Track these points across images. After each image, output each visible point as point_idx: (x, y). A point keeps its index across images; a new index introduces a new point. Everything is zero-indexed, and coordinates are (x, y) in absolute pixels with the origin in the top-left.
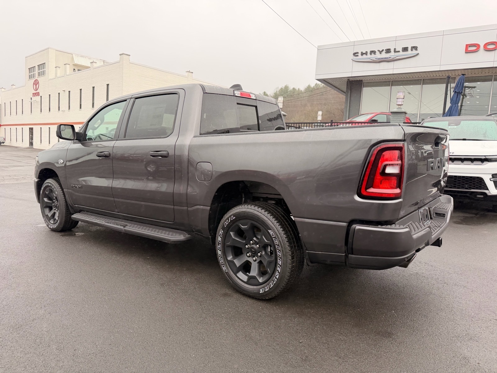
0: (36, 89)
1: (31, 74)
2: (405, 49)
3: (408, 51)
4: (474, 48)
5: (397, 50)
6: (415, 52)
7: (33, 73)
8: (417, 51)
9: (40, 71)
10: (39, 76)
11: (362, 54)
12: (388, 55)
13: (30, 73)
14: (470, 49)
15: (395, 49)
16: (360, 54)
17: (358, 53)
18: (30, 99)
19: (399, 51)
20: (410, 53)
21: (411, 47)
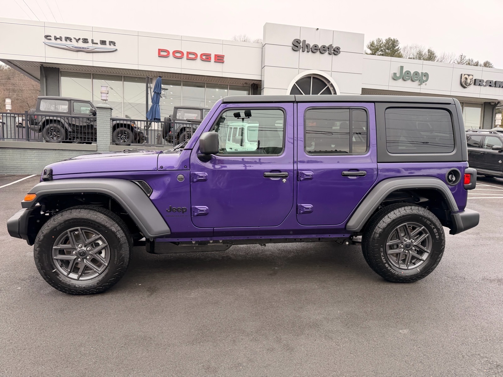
2: (103, 42)
3: (106, 45)
4: (165, 54)
5: (95, 42)
6: (112, 47)
8: (114, 46)
11: (56, 39)
12: (85, 45)
14: (162, 53)
15: (92, 40)
16: (53, 38)
17: (50, 36)
19: (97, 44)
20: (108, 47)
21: (109, 41)
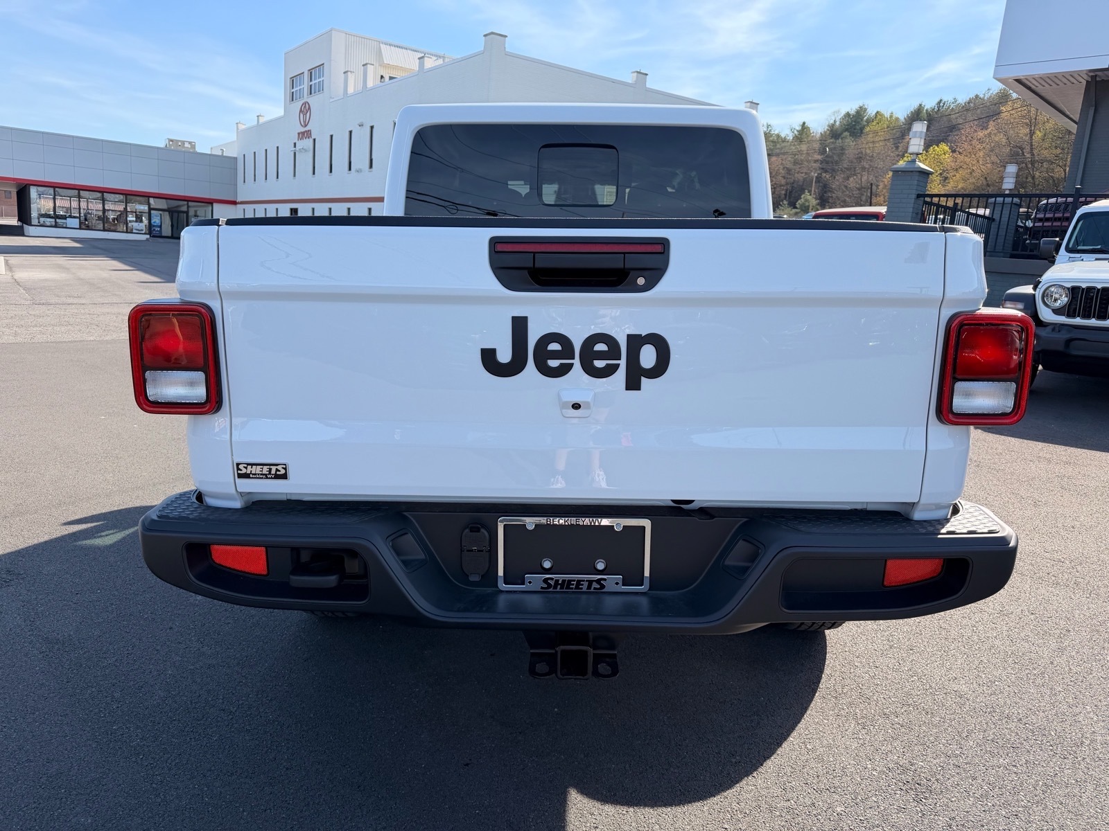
0: (305, 122)
1: (294, 90)
7: (298, 88)
9: (313, 83)
10: (311, 94)
13: (293, 88)
18: (293, 145)
